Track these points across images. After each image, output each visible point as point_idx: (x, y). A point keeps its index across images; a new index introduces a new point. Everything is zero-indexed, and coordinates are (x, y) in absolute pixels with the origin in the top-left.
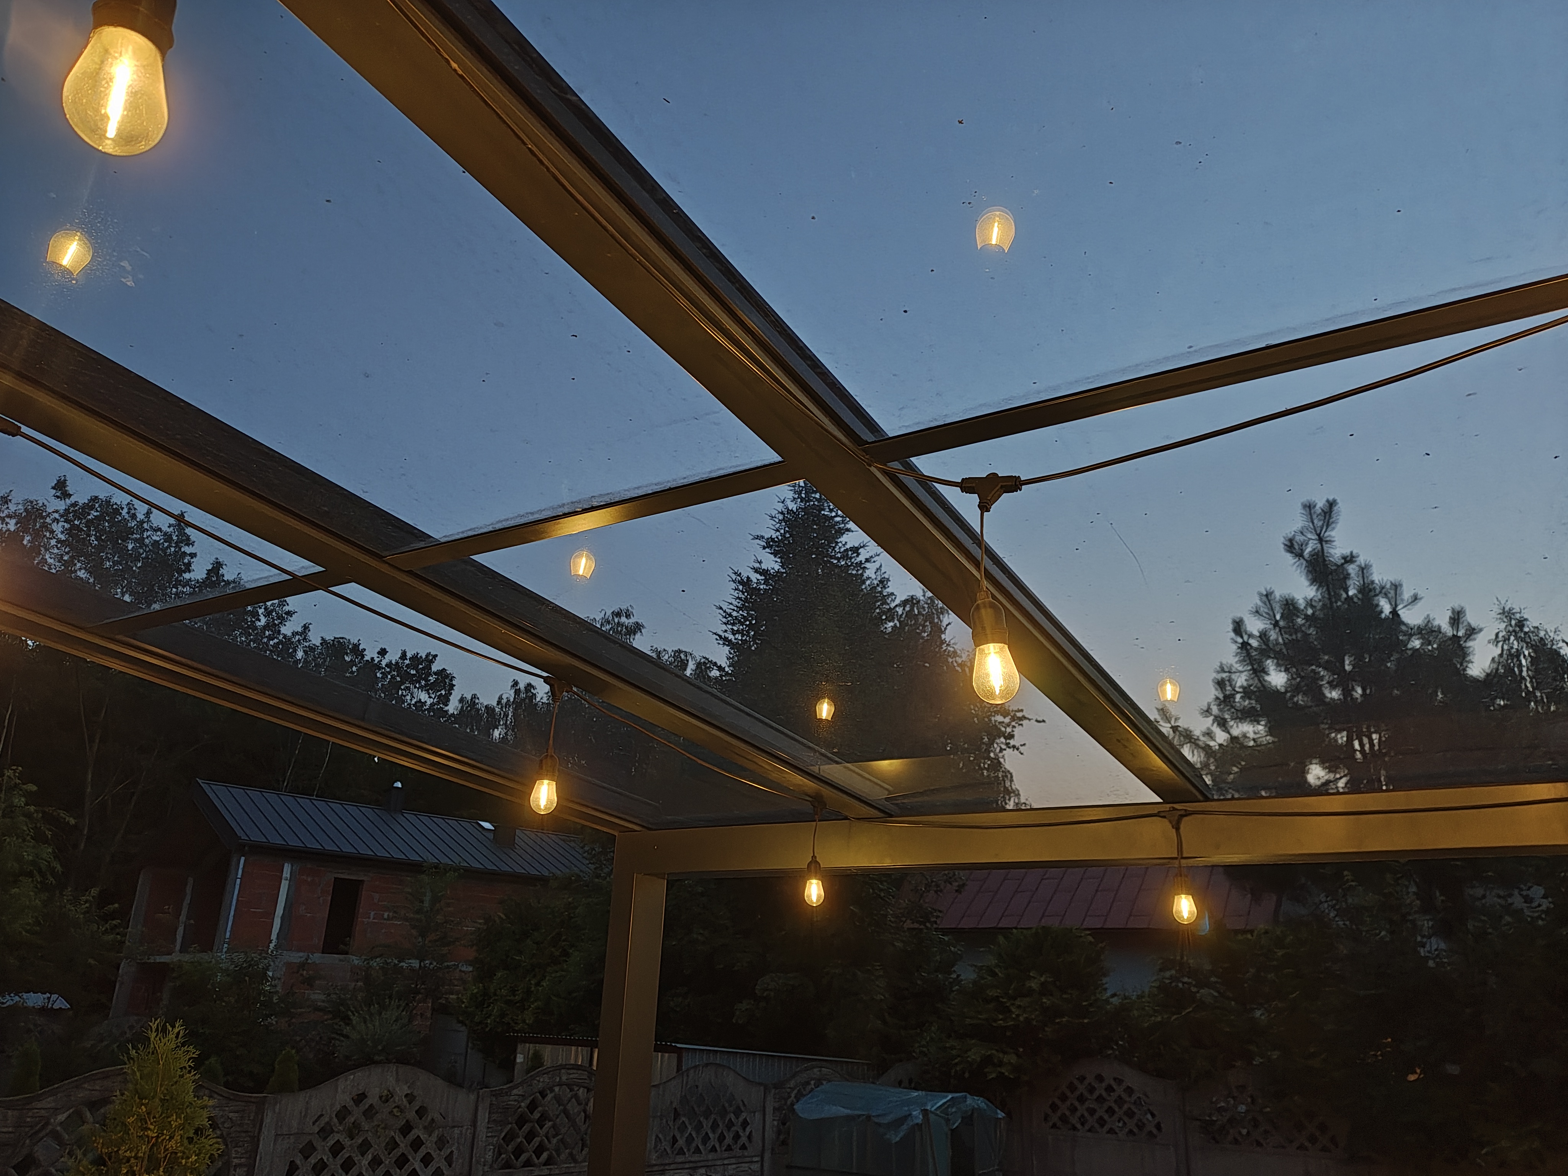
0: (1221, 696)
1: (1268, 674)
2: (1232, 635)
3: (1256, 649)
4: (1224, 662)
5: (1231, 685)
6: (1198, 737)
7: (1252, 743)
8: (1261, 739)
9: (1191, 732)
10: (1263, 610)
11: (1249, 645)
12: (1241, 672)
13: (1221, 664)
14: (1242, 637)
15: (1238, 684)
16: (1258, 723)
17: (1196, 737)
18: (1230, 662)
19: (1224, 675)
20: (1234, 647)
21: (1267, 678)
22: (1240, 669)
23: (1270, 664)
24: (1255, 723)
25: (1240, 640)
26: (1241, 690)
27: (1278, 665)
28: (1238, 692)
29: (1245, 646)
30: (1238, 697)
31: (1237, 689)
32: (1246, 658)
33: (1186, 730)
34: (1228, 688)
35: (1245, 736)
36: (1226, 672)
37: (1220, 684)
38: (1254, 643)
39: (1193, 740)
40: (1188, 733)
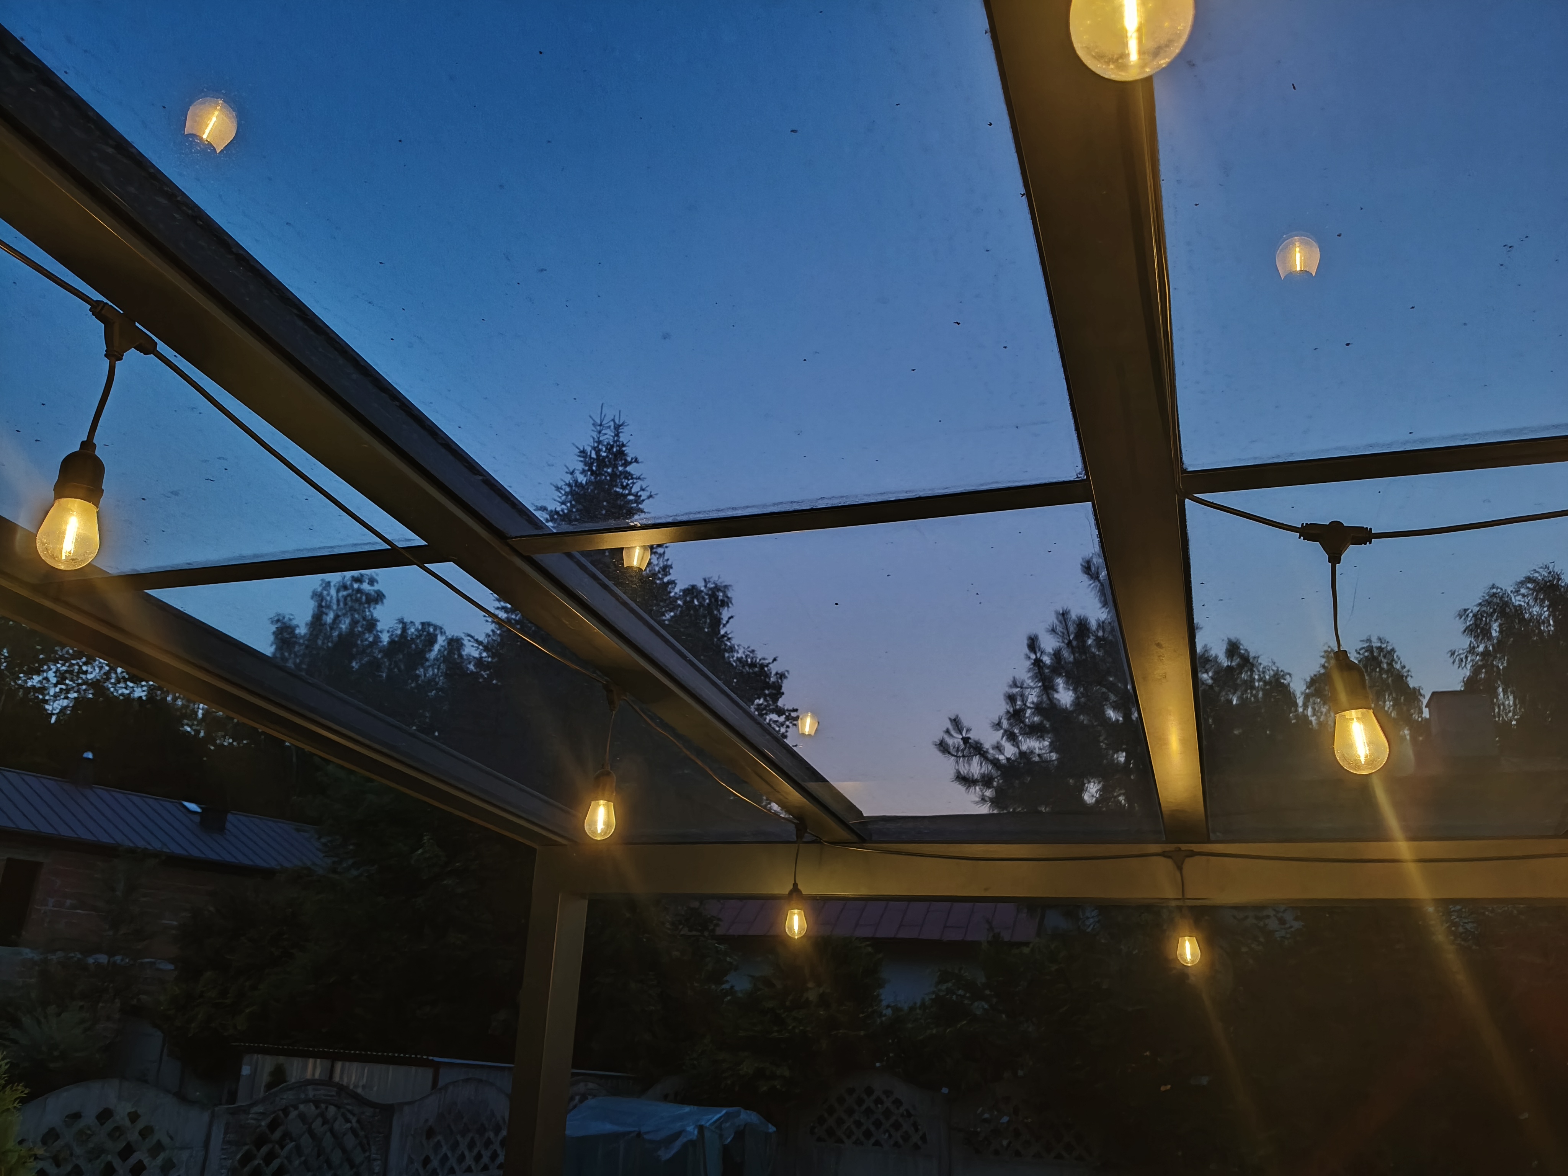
0: (1011, 710)
1: (1057, 692)
2: (1026, 650)
3: (1048, 667)
4: (1017, 677)
5: (1023, 701)
6: (988, 749)
7: (1037, 759)
8: (1045, 755)
9: (981, 744)
10: (1059, 629)
11: (1042, 661)
12: (1032, 688)
13: (1014, 678)
14: (1035, 653)
15: (1030, 700)
16: (1044, 740)
17: (985, 750)
18: (1022, 678)
19: (1016, 690)
20: (1028, 664)
21: (1056, 696)
22: (1032, 684)
23: (1060, 682)
24: (1041, 739)
25: (1033, 656)
26: (1032, 706)
27: (1067, 683)
28: (1029, 708)
29: (1038, 663)
30: (1029, 712)
31: (1028, 705)
32: (1039, 675)
33: (977, 743)
34: (1019, 703)
35: (1032, 752)
36: (1017, 687)
37: (1011, 698)
38: (1047, 660)
39: (982, 752)
40: (979, 745)
